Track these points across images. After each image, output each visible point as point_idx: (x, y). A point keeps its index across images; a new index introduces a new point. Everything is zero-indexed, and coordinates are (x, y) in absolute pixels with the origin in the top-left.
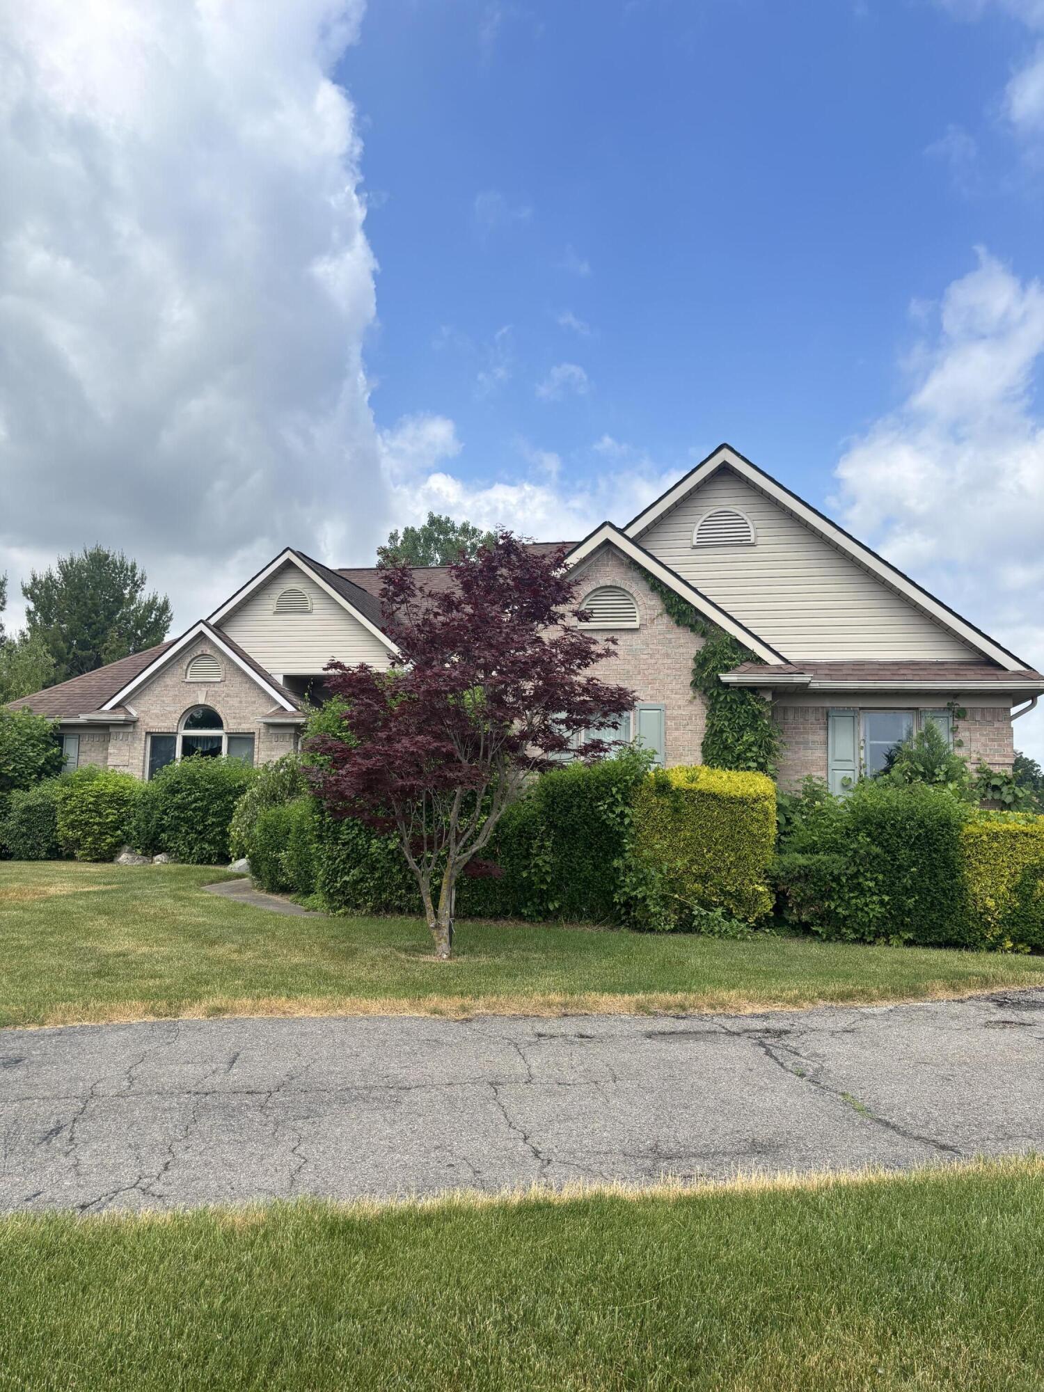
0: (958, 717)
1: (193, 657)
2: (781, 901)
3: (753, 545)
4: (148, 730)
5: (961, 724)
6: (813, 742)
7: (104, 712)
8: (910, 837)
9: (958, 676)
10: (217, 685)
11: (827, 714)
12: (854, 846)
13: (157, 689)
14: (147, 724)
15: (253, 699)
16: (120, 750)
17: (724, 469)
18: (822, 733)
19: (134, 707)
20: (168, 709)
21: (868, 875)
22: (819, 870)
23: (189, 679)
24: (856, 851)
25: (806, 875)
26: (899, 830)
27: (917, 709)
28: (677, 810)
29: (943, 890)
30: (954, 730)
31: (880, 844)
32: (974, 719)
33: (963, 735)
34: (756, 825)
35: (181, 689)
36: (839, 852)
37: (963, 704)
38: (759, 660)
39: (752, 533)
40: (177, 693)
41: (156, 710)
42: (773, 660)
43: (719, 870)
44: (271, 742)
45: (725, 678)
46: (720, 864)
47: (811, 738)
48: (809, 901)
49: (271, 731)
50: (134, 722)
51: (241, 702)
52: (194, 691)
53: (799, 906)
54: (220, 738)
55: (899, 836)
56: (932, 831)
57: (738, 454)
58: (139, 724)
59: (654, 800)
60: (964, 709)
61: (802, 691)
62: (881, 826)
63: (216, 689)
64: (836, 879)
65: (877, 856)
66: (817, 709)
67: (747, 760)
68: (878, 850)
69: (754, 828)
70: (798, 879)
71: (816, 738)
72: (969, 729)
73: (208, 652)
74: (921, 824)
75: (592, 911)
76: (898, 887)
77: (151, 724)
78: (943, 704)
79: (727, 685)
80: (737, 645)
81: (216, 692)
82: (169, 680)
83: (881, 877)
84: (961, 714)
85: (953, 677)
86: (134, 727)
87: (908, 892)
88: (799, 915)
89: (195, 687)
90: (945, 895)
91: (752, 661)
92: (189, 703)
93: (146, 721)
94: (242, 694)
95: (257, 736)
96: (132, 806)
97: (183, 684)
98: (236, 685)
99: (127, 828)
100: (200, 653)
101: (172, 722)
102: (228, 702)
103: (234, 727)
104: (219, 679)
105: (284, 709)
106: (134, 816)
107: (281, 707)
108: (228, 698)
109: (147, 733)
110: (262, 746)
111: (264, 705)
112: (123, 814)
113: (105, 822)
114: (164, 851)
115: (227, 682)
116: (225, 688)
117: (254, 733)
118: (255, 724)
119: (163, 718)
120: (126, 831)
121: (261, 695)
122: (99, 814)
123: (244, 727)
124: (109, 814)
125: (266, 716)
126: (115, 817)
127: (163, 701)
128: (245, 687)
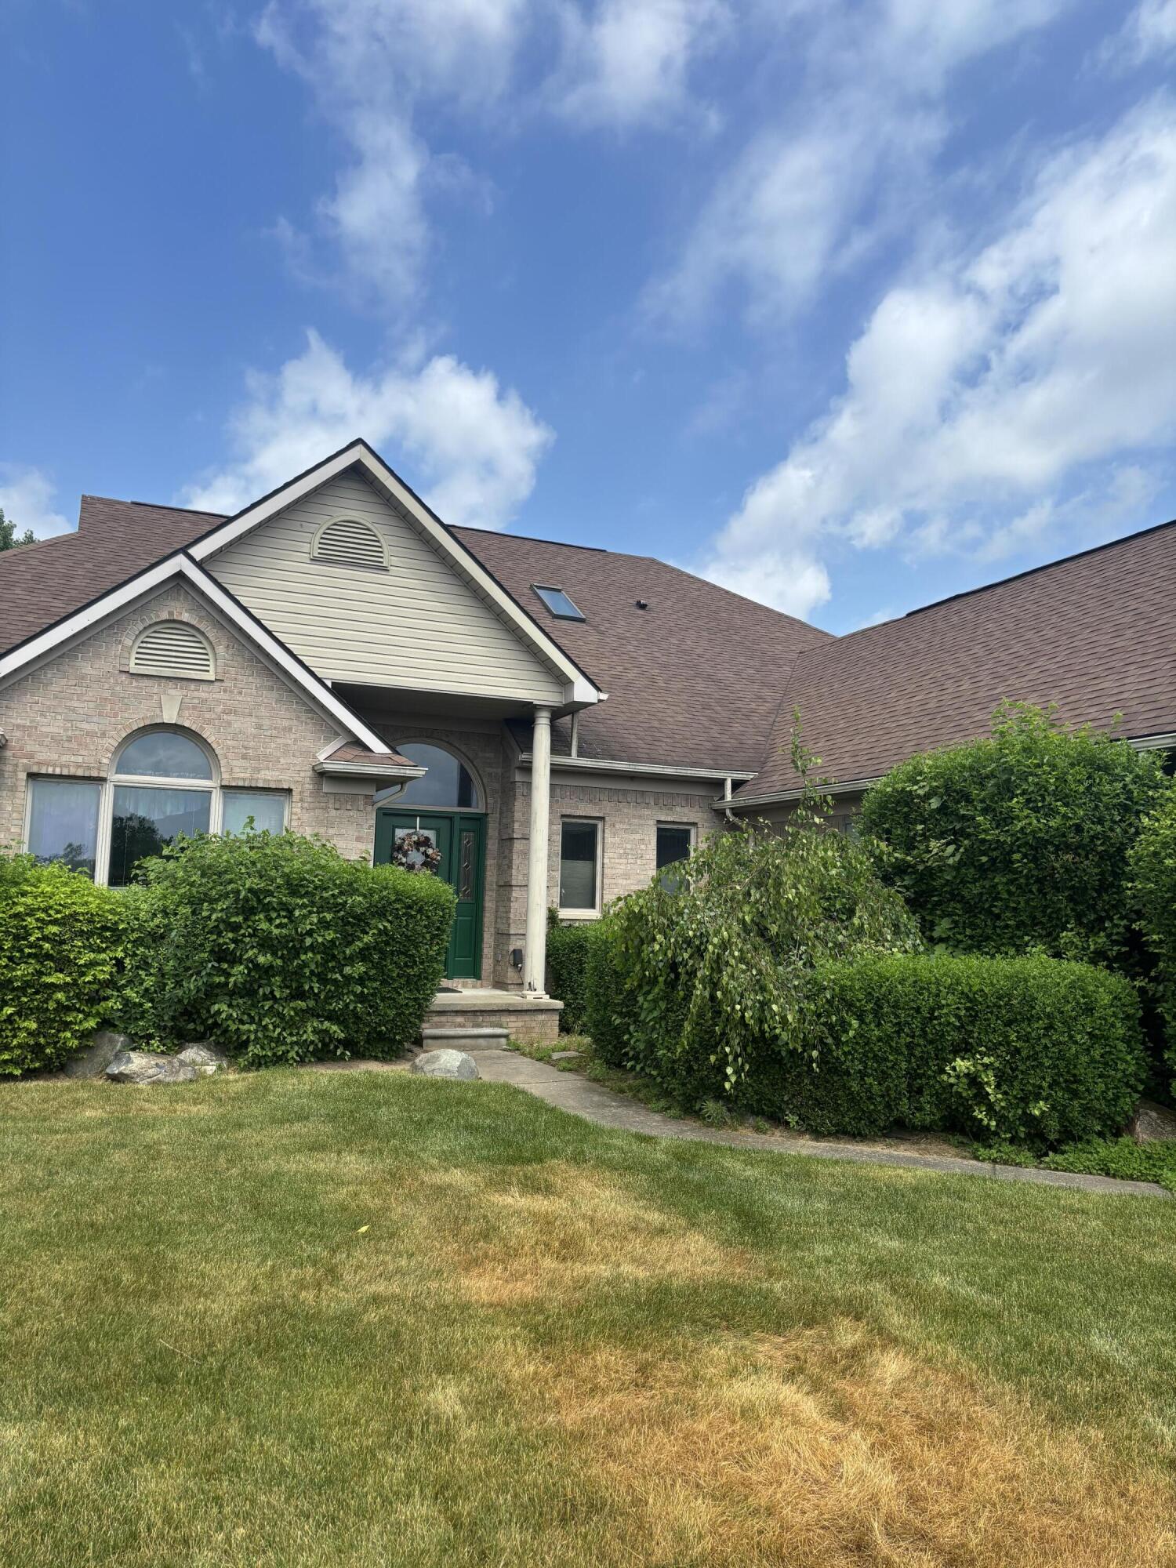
1: (149, 622)
4: (35, 769)
10: (204, 687)
13: (58, 683)
14: (31, 756)
15: (286, 723)
20: (84, 726)
23: (134, 668)
35: (117, 688)
40: (107, 695)
41: (54, 726)
44: (326, 809)
49: (326, 788)
51: (259, 727)
52: (152, 696)
54: (207, 794)
58: (10, 752)
63: (204, 695)
73: (186, 617)
77: (40, 757)
81: (204, 701)
82: (88, 667)
89: (154, 687)
92: (136, 718)
93: (28, 748)
94: (263, 712)
95: (296, 796)
96: (137, 942)
97: (124, 677)
98: (250, 689)
99: (128, 992)
100: (165, 616)
101: (97, 756)
102: (229, 724)
103: (239, 772)
104: (211, 676)
105: (366, 748)
106: (145, 964)
107: (358, 743)
108: (231, 717)
109: (32, 776)
110: (306, 816)
111: (309, 735)
112: (119, 964)
113: (75, 983)
114: (198, 1038)
115: (227, 684)
116: (222, 696)
117: (289, 791)
118: (293, 772)
119: (74, 745)
120: (126, 1001)
121: (303, 716)
122: (63, 963)
123: (268, 777)
124: (92, 964)
125: (321, 757)
126: (104, 973)
127: (74, 710)
128: (270, 697)
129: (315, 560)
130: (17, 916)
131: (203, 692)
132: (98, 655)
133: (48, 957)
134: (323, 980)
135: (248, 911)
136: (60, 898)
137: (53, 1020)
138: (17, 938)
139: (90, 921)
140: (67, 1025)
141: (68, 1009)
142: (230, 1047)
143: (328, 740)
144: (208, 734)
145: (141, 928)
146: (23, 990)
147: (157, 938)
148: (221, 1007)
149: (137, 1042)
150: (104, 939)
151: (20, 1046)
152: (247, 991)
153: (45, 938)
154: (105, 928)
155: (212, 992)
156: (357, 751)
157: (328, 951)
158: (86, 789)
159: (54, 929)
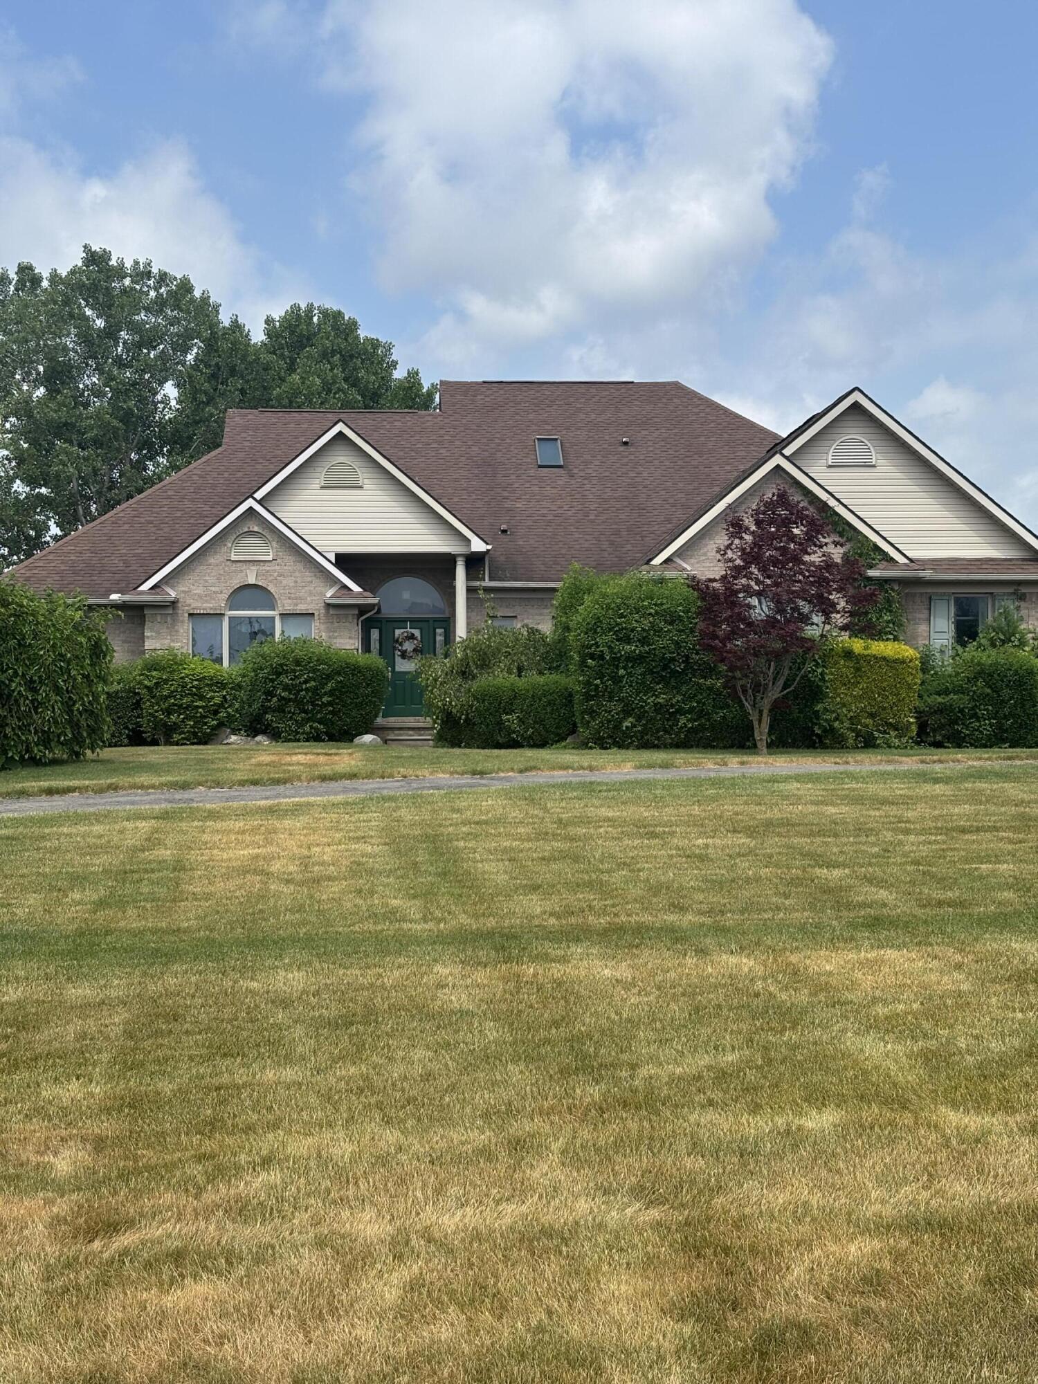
0: (1021, 599)
1: (239, 533)
2: (922, 727)
3: (874, 466)
4: (191, 612)
5: (1023, 604)
6: (919, 619)
7: (142, 593)
8: (1010, 681)
9: (1024, 571)
10: (267, 564)
11: (930, 598)
12: (974, 688)
13: (200, 569)
14: (190, 606)
15: (309, 579)
16: (158, 633)
17: (856, 406)
18: (926, 612)
19: (172, 587)
20: (213, 589)
21: (982, 707)
22: (951, 705)
23: (233, 557)
24: (974, 692)
25: (941, 710)
26: (1002, 677)
27: (992, 593)
28: (858, 669)
29: (1028, 715)
30: (1018, 608)
31: (990, 687)
32: (1031, 600)
33: (1024, 612)
34: (911, 677)
35: (226, 569)
36: (963, 693)
37: (1024, 590)
38: (892, 559)
39: (874, 457)
40: (222, 572)
41: (198, 590)
42: (902, 560)
43: (884, 709)
44: (332, 623)
45: (871, 573)
46: (886, 705)
47: (918, 615)
48: (942, 727)
49: (332, 611)
50: (173, 602)
51: (296, 582)
52: (242, 571)
53: (934, 731)
54: (273, 618)
55: (1003, 681)
56: (1023, 677)
57: (866, 396)
58: (180, 605)
59: (842, 662)
60: (1025, 594)
61: (918, 582)
62: (990, 675)
64: (961, 711)
65: (988, 695)
66: (921, 594)
67: (886, 633)
68: (989, 691)
69: (909, 679)
70: (935, 712)
71: (922, 616)
72: (1028, 608)
73: (256, 529)
74: (1016, 673)
75: (794, 740)
76: (1001, 714)
77: (194, 605)
78: (1011, 590)
79: (870, 579)
80: (877, 548)
81: (268, 571)
82: (212, 559)
83: (990, 708)
84: (1022, 597)
85: (1020, 571)
86: (174, 609)
87: (1006, 717)
88: (934, 736)
89: (244, 566)
90: (1029, 718)
91: (887, 561)
92: (236, 583)
93: (188, 602)
94: (297, 574)
95: (316, 617)
96: (232, 688)
97: (229, 563)
98: (290, 564)
99: (229, 710)
100: (246, 530)
101: (218, 602)
102: (281, 582)
103: (288, 607)
104: (270, 558)
105: (350, 590)
106: (235, 698)
107: (345, 587)
108: (282, 578)
109: (190, 615)
110: (322, 627)
111: (322, 584)
112: (224, 697)
113: (207, 706)
114: (263, 732)
115: (279, 561)
116: (277, 567)
117: (313, 614)
118: (312, 604)
119: (208, 598)
120: (229, 713)
121: (318, 574)
122: (202, 698)
123: (301, 608)
124: (213, 698)
125: (329, 594)
126: (217, 701)
127: (206, 581)
128: (300, 566)
129: (322, 488)
130: (182, 678)
131: (267, 567)
132: (216, 553)
133: (195, 695)
134: (313, 704)
135: (278, 674)
136: (199, 670)
137: (200, 721)
138: (183, 687)
139: (212, 680)
140: (206, 724)
141: (206, 717)
142: (275, 736)
143: (331, 587)
144: (271, 588)
145: (233, 683)
146: (187, 708)
147: (239, 687)
148: (269, 717)
149: (235, 731)
150: (218, 687)
151: (188, 732)
152: (280, 710)
153: (193, 687)
154: (218, 683)
155: (266, 710)
156: (345, 592)
157: (315, 691)
158: (214, 619)
159: (196, 683)
